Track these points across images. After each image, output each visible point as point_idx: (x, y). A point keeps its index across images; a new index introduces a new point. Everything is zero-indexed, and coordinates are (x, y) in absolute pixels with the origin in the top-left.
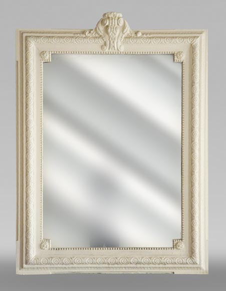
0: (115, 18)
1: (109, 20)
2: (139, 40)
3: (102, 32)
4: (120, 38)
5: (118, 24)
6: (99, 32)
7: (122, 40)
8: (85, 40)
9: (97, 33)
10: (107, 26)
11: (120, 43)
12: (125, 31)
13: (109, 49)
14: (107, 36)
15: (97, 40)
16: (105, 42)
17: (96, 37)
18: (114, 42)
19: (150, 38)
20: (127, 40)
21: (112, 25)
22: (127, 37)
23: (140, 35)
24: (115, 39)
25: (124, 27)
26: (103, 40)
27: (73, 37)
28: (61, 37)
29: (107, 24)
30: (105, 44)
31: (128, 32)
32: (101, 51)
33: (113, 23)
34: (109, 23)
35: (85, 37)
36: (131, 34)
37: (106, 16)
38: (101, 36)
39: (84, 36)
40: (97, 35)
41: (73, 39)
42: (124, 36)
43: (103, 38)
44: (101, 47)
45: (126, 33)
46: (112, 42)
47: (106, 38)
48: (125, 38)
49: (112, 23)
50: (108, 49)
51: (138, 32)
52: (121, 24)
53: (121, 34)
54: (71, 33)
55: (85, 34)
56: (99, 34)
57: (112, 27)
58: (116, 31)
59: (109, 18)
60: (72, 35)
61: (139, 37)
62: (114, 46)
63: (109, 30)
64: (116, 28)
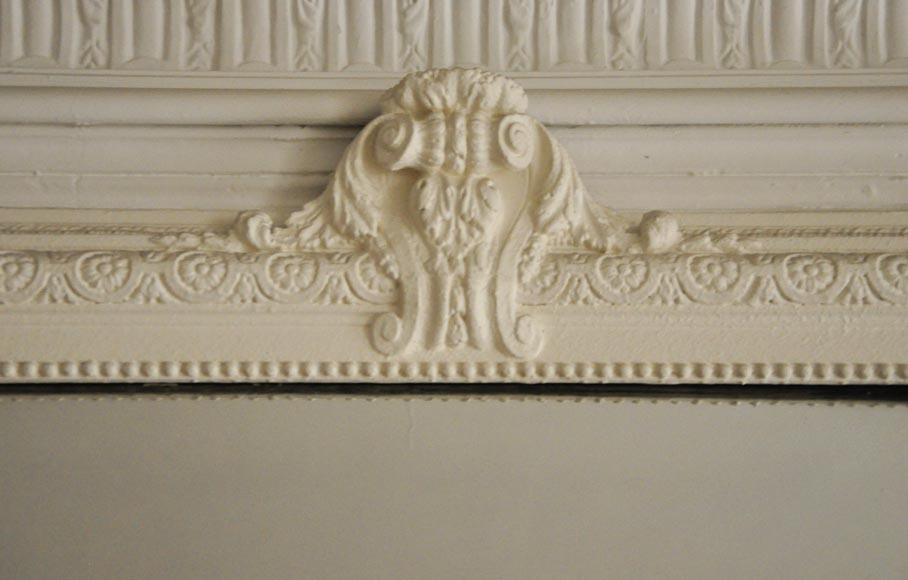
0: (476, 107)
1: (430, 127)
2: (660, 275)
3: (377, 217)
4: (512, 256)
5: (497, 157)
6: (352, 215)
7: (534, 269)
8: (239, 273)
9: (333, 222)
10: (414, 174)
11: (511, 294)
12: (551, 209)
13: (430, 339)
14: (414, 241)
15: (329, 273)
16: (398, 284)
17: (330, 257)
18: (464, 283)
19: (752, 258)
20: (569, 271)
21: (448, 165)
22: (569, 257)
23: (665, 236)
24: (472, 259)
25: (541, 184)
26: (384, 270)
27: (143, 254)
28: (49, 254)
29: (411, 156)
30: (399, 301)
31: (577, 217)
32: (368, 355)
33: (461, 146)
34: (430, 143)
35: (238, 256)
36: (601, 231)
37: (408, 97)
38: (363, 246)
39: (235, 246)
40: (333, 241)
41: (141, 269)
42: (543, 245)
43: (377, 257)
44: (369, 328)
45: (560, 226)
46: (449, 280)
47: (407, 257)
48: (554, 258)
49: (450, 147)
50: (418, 334)
51: (652, 216)
52: (524, 155)
53: (523, 228)
54: (132, 230)
55: (243, 236)
56: (349, 234)
57: (452, 178)
58: (485, 204)
59: (424, 113)
60: (140, 242)
61: (664, 256)
62: (467, 318)
63: (429, 198)
64: (481, 183)
